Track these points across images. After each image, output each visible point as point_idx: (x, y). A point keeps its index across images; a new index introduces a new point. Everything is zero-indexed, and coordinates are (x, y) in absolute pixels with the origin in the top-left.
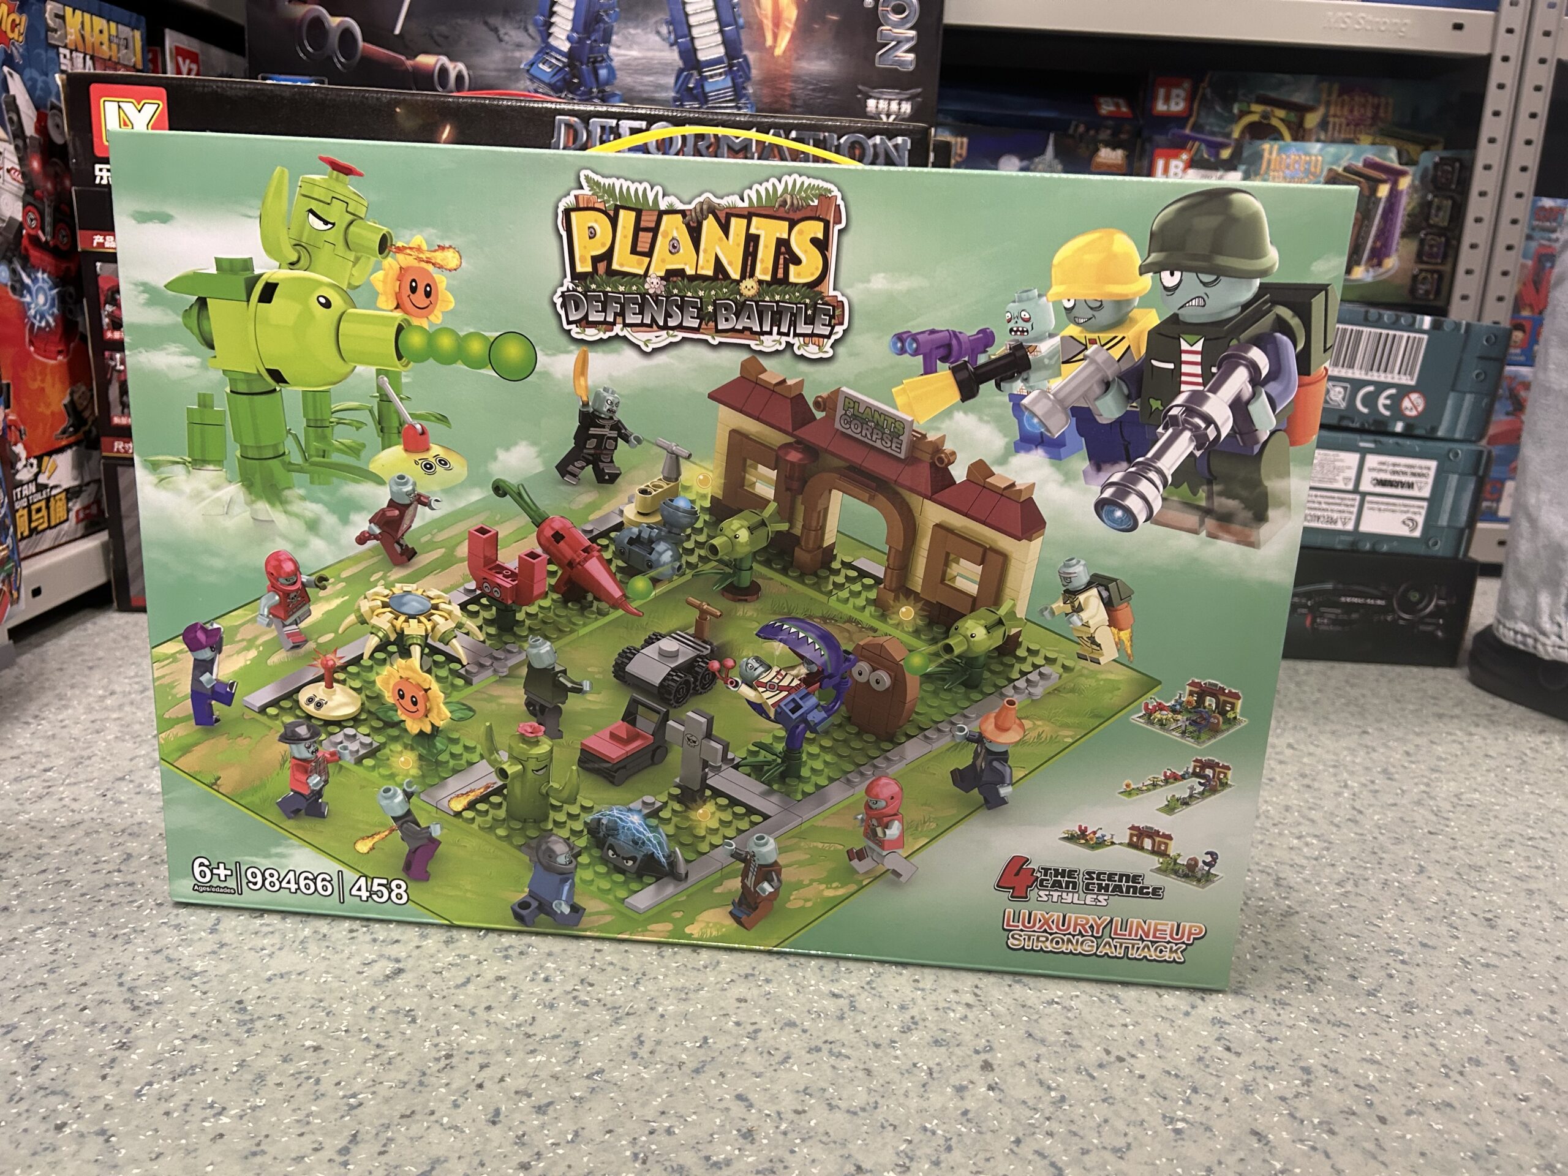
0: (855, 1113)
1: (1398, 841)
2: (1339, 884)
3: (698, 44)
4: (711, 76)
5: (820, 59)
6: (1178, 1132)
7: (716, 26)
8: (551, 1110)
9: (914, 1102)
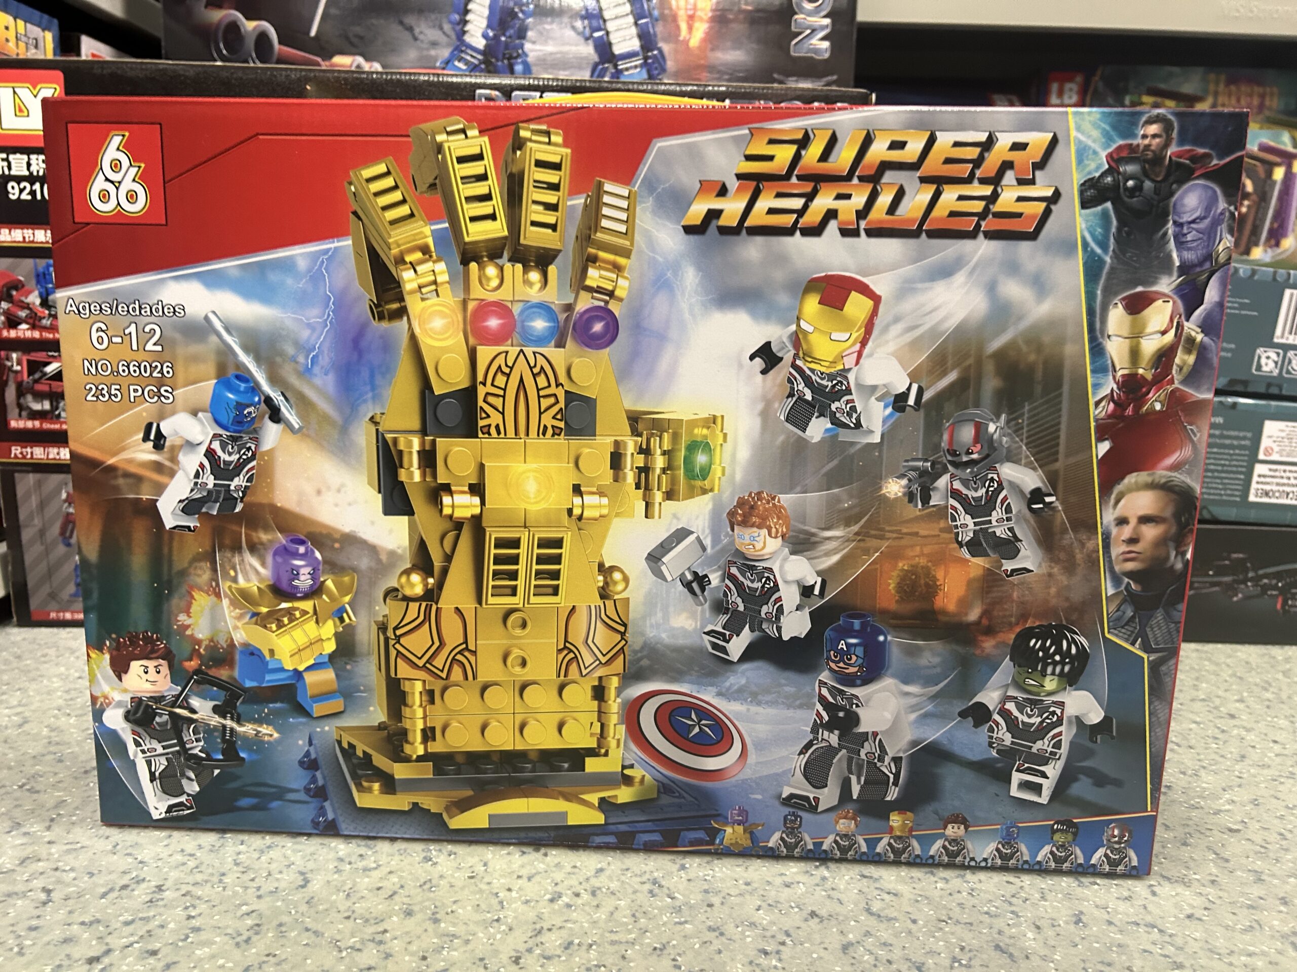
3: (613, 38)
4: (627, 69)
5: (735, 48)
7: (631, 19)
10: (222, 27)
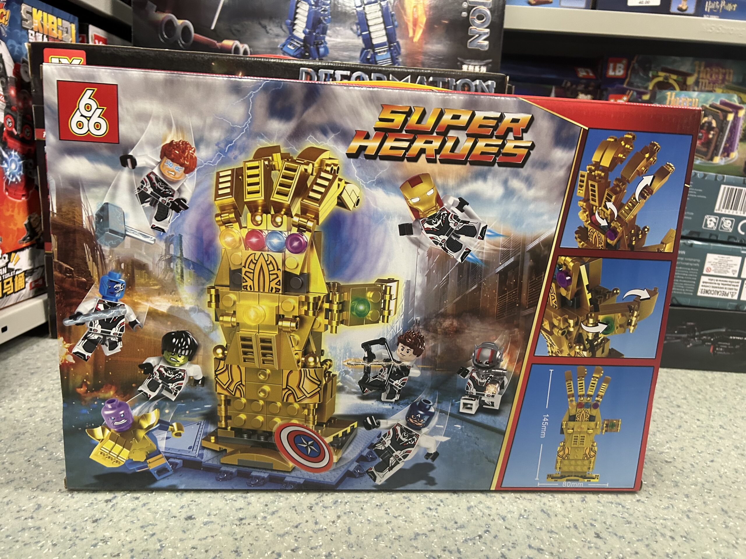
3: (373, 35)
4: (380, 52)
5: (438, 43)
7: (382, 26)
10: (164, 23)
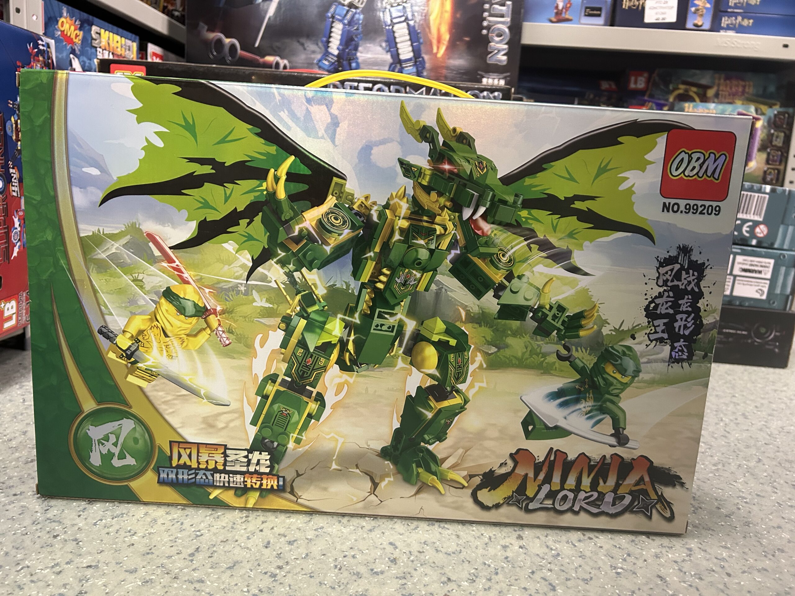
0: (449, 554)
1: (748, 447)
2: (715, 465)
3: (400, 51)
4: (407, 67)
5: (459, 58)
6: (618, 573)
7: (409, 43)
8: (295, 544)
9: (480, 551)
10: (214, 41)
